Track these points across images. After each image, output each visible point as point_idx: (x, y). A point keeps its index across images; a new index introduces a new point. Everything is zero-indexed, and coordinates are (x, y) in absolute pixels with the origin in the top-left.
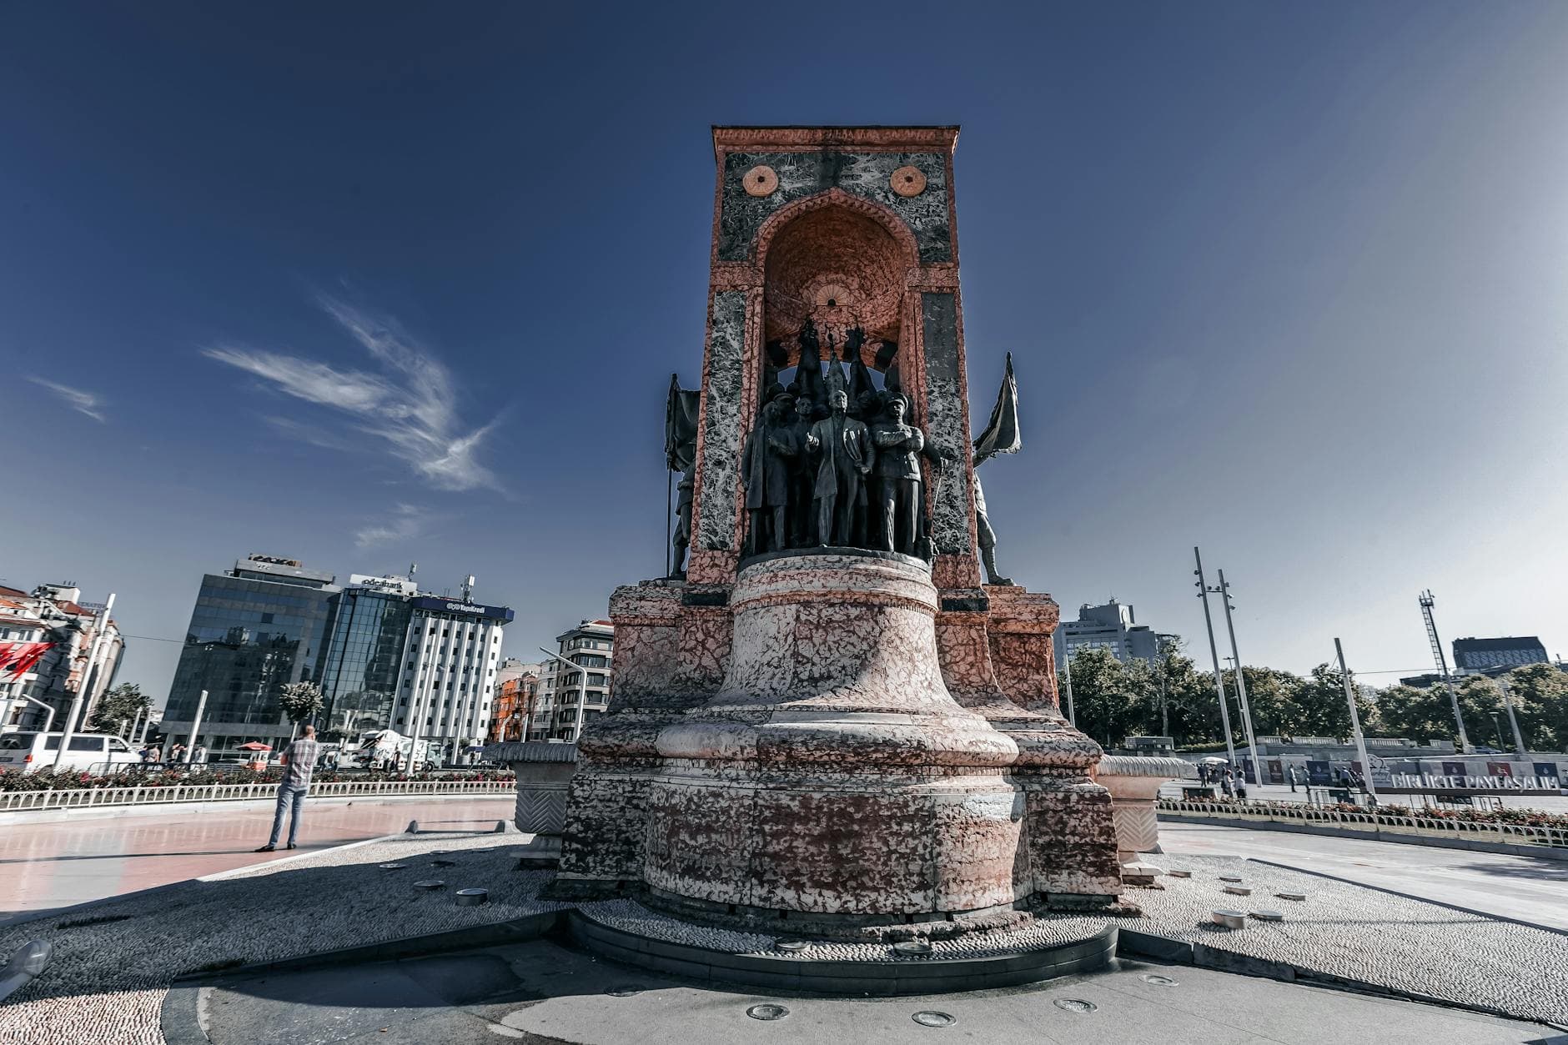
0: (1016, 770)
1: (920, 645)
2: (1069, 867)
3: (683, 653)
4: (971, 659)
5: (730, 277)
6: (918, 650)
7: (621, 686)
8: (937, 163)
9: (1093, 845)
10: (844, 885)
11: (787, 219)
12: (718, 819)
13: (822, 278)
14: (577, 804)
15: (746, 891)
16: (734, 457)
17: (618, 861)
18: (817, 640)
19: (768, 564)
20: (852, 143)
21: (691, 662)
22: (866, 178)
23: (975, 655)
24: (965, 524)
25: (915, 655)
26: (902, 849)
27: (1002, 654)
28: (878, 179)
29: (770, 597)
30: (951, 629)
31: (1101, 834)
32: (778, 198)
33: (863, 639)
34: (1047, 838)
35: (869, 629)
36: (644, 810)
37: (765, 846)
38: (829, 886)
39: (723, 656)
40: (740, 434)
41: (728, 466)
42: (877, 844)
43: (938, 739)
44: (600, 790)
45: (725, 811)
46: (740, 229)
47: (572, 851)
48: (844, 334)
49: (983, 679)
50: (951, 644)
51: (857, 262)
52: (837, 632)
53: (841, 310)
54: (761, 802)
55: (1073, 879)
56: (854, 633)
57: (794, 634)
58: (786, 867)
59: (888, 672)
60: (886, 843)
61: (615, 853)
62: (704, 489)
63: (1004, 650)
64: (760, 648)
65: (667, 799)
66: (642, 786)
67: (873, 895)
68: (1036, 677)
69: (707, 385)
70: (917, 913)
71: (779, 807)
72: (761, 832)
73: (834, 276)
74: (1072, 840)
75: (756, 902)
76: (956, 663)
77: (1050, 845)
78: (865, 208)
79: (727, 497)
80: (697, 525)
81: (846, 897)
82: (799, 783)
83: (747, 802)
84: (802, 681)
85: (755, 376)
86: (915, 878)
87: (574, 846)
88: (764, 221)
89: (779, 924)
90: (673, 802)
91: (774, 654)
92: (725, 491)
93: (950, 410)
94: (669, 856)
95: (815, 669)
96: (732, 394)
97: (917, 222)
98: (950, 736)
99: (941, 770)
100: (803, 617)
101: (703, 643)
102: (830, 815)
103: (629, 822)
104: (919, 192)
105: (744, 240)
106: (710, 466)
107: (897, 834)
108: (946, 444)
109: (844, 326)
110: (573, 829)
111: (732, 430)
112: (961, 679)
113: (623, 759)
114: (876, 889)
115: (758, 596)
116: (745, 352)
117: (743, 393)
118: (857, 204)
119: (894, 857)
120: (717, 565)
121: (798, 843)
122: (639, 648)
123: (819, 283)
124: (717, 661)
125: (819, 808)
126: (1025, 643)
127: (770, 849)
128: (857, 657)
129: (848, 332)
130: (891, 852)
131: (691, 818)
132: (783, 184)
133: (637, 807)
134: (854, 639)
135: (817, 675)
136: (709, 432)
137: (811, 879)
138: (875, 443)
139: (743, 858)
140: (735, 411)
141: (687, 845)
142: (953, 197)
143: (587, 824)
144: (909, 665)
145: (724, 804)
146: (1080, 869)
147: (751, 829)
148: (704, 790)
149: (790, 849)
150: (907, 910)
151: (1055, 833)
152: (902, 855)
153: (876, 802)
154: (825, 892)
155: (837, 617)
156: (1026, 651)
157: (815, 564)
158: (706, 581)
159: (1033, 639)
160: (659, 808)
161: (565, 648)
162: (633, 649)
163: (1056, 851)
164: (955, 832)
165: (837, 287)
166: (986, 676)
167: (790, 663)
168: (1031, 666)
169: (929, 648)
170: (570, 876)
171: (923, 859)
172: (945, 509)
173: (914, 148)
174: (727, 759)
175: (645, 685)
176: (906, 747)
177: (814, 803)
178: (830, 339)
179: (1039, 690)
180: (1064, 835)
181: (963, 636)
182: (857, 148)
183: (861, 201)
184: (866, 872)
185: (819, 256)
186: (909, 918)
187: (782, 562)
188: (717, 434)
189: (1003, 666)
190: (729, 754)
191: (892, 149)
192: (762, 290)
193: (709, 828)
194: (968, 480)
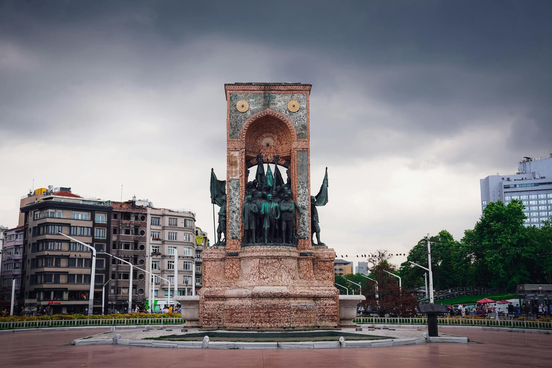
0: (314, 299)
1: (292, 268)
2: (325, 320)
3: (227, 270)
4: (307, 270)
5: (234, 145)
6: (291, 269)
7: (207, 279)
8: (304, 98)
9: (331, 315)
10: (271, 322)
11: (252, 121)
12: (243, 310)
13: (264, 135)
15: (250, 324)
16: (238, 210)
17: (217, 322)
18: (264, 268)
19: (251, 247)
20: (274, 90)
21: (229, 272)
22: (279, 104)
23: (309, 268)
24: (308, 230)
25: (290, 271)
26: (283, 315)
28: (283, 105)
29: (252, 257)
30: (302, 261)
31: (333, 313)
32: (249, 113)
33: (276, 268)
34: (320, 314)
35: (278, 265)
36: (222, 311)
37: (254, 315)
38: (268, 322)
39: (238, 270)
40: (240, 202)
41: (237, 213)
42: (278, 314)
43: (292, 292)
44: (211, 306)
45: (244, 309)
46: (237, 126)
47: (206, 321)
48: (272, 157)
49: (310, 275)
50: (302, 266)
51: (276, 130)
52: (270, 266)
53: (271, 148)
54: (253, 306)
55: (326, 323)
56: (274, 266)
57: (259, 266)
58: (259, 319)
59: (282, 276)
60: (280, 313)
61: (216, 321)
62: (230, 220)
63: (319, 266)
64: (250, 270)
65: (230, 307)
66: (222, 305)
67: (277, 324)
68: (328, 273)
69: (229, 185)
70: (286, 327)
71: (257, 307)
72: (253, 312)
73: (269, 134)
74: (326, 314)
75: (253, 326)
76: (303, 271)
77: (321, 315)
78: (279, 117)
79: (237, 223)
80: (228, 231)
81: (271, 324)
82: (261, 302)
83: (250, 306)
84: (261, 279)
85: (244, 181)
86: (286, 320)
87: (206, 319)
88: (244, 122)
89: (258, 330)
90: (231, 308)
91: (254, 272)
92: (236, 221)
93: (304, 193)
94: (231, 319)
95: (264, 275)
96: (237, 188)
97: (296, 123)
98: (295, 291)
99: (293, 299)
100: (261, 262)
101: (232, 267)
102: (268, 308)
103: (219, 313)
104: (297, 111)
105: (238, 130)
106: (231, 213)
107: (282, 312)
108: (303, 204)
109: (272, 154)
110: (205, 316)
111: (237, 201)
112: (304, 275)
113: (216, 299)
114: (278, 322)
115: (249, 256)
116: (240, 173)
117: (240, 188)
118: (276, 115)
120: (235, 244)
122: (212, 267)
123: (263, 137)
124: (237, 272)
125: (266, 307)
126: (325, 264)
127: (255, 316)
128: (274, 272)
129: (274, 156)
130: (281, 315)
131: (236, 311)
132: (250, 107)
133: (221, 310)
134: (274, 268)
135: (265, 277)
136: (230, 201)
137: (264, 321)
138: (280, 210)
139: (249, 318)
140: (238, 194)
141: (236, 316)
142: (309, 112)
143: (209, 314)
144: (288, 274)
145: (244, 307)
146: (328, 321)
147: (251, 312)
148: (239, 304)
149: (260, 315)
150: (284, 326)
152: (283, 316)
153: (278, 305)
154: (267, 323)
155: (269, 262)
156: (325, 266)
157: (264, 248)
158: (232, 249)
159: (328, 263)
160: (227, 310)
161: (30, 219)
162: (210, 268)
163: (322, 317)
164: (295, 311)
165: (269, 139)
166: (311, 274)
167: (258, 274)
168: (326, 270)
169: (295, 268)
170: (206, 326)
171: (288, 317)
172: (302, 226)
173: (296, 92)
174: (244, 298)
175: (215, 278)
176: (284, 294)
177: (264, 306)
178: (268, 159)
179: (328, 277)
180: (324, 313)
181: (305, 263)
182: (276, 92)
183: (277, 114)
184: (276, 319)
185: (263, 128)
186: (285, 328)
187: (255, 247)
188: (233, 202)
189: (318, 270)
190: (245, 296)
191: (288, 92)
192: (245, 149)
193: (241, 312)
194: (309, 216)
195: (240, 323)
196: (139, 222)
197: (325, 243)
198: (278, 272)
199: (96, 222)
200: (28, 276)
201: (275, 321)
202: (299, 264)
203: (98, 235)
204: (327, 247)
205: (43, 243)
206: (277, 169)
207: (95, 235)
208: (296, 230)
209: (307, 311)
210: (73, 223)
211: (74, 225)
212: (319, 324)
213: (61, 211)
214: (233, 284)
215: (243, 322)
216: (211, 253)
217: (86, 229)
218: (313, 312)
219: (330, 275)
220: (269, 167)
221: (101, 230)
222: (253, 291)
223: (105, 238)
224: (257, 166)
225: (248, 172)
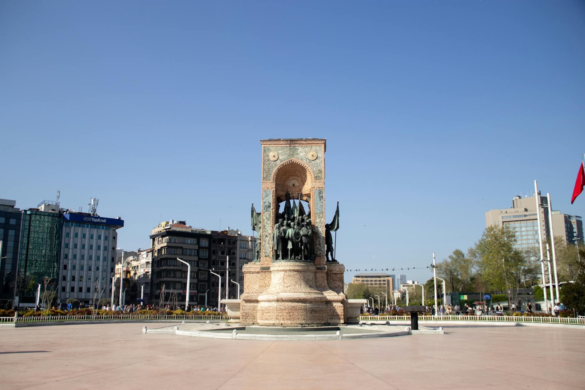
1: (309, 279)
3: (261, 280)
4: (322, 280)
5: (267, 186)
7: (247, 287)
10: (291, 319)
11: (280, 168)
12: (271, 311)
13: (291, 178)
14: (244, 310)
15: (276, 321)
16: (270, 234)
18: (288, 279)
20: (297, 144)
21: (263, 282)
22: (301, 154)
25: (308, 281)
26: (301, 314)
27: (332, 278)
28: (304, 155)
29: (279, 270)
30: (318, 274)
31: (340, 313)
32: (278, 161)
33: (297, 278)
34: (331, 314)
37: (278, 314)
38: (289, 320)
39: (269, 280)
41: (269, 237)
42: (297, 314)
43: (309, 297)
44: (248, 307)
46: (269, 171)
48: (297, 194)
50: (318, 277)
51: (300, 174)
52: (292, 277)
53: (296, 187)
54: (278, 308)
55: (335, 320)
56: (295, 277)
57: (284, 277)
58: (282, 317)
59: (302, 285)
60: (298, 313)
61: (252, 318)
62: (263, 243)
63: (332, 277)
64: (277, 280)
65: (261, 308)
66: (256, 306)
68: (339, 283)
69: (263, 216)
71: (281, 308)
72: (278, 312)
73: (294, 177)
75: (277, 323)
76: (319, 281)
77: (331, 315)
78: (301, 164)
80: (262, 251)
81: (291, 321)
82: (284, 305)
83: (275, 308)
84: (285, 287)
85: (274, 213)
86: (303, 318)
87: (244, 317)
88: (275, 168)
89: (281, 325)
90: (263, 309)
91: (280, 281)
92: (268, 243)
93: (320, 221)
94: (262, 317)
96: (269, 218)
97: (314, 168)
100: (285, 274)
101: (265, 278)
102: (289, 309)
103: (254, 313)
104: (315, 159)
105: (270, 174)
106: (264, 237)
107: (300, 312)
108: (319, 230)
109: (297, 192)
111: (269, 228)
113: (251, 302)
114: (296, 320)
115: (277, 269)
118: (299, 163)
119: (299, 315)
120: (267, 260)
121: (284, 314)
123: (290, 180)
124: (268, 282)
125: (287, 308)
126: (337, 275)
127: (280, 315)
128: (296, 282)
131: (266, 311)
132: (279, 157)
133: (255, 310)
134: (295, 279)
135: (288, 286)
136: (264, 228)
137: (286, 319)
138: (300, 234)
139: (275, 316)
140: (270, 223)
141: (265, 315)
143: (246, 313)
145: (271, 308)
147: (276, 312)
148: (268, 306)
150: (301, 323)
151: (332, 313)
153: (296, 307)
155: (292, 274)
156: (337, 277)
157: (287, 263)
158: (265, 264)
159: (339, 275)
160: (259, 310)
161: (156, 242)
162: (249, 279)
163: (332, 316)
164: (310, 312)
165: (295, 181)
166: (325, 284)
167: (283, 284)
168: (338, 281)
169: (312, 279)
170: (244, 322)
171: (304, 316)
172: (318, 246)
173: (314, 145)
174: (271, 301)
175: (253, 287)
176: (302, 298)
177: (286, 308)
178: (293, 196)
179: (339, 286)
180: (334, 313)
181: (321, 275)
182: (299, 145)
183: (299, 161)
184: (295, 318)
185: (290, 172)
186: (302, 324)
187: (281, 263)
188: (266, 229)
189: (332, 281)
190: (272, 300)
191: (308, 145)
192: (275, 189)
193: (269, 312)
194: (324, 239)
195: (268, 320)
196: (231, 246)
197: (337, 260)
198: (298, 282)
199: (201, 246)
200: (155, 284)
201: (295, 319)
202: (315, 276)
203: (202, 255)
204: (338, 263)
205: (164, 260)
206: (300, 203)
207: (200, 255)
208: (314, 250)
209: (319, 312)
210: (184, 246)
211: (185, 248)
212: (330, 321)
213: (176, 238)
214: (265, 290)
215: (271, 320)
216: (250, 268)
217: (193, 251)
218: (325, 312)
219: (340, 284)
220: (294, 202)
221: (204, 252)
222: (278, 296)
223: (207, 257)
224: (285, 201)
225: (279, 206)
